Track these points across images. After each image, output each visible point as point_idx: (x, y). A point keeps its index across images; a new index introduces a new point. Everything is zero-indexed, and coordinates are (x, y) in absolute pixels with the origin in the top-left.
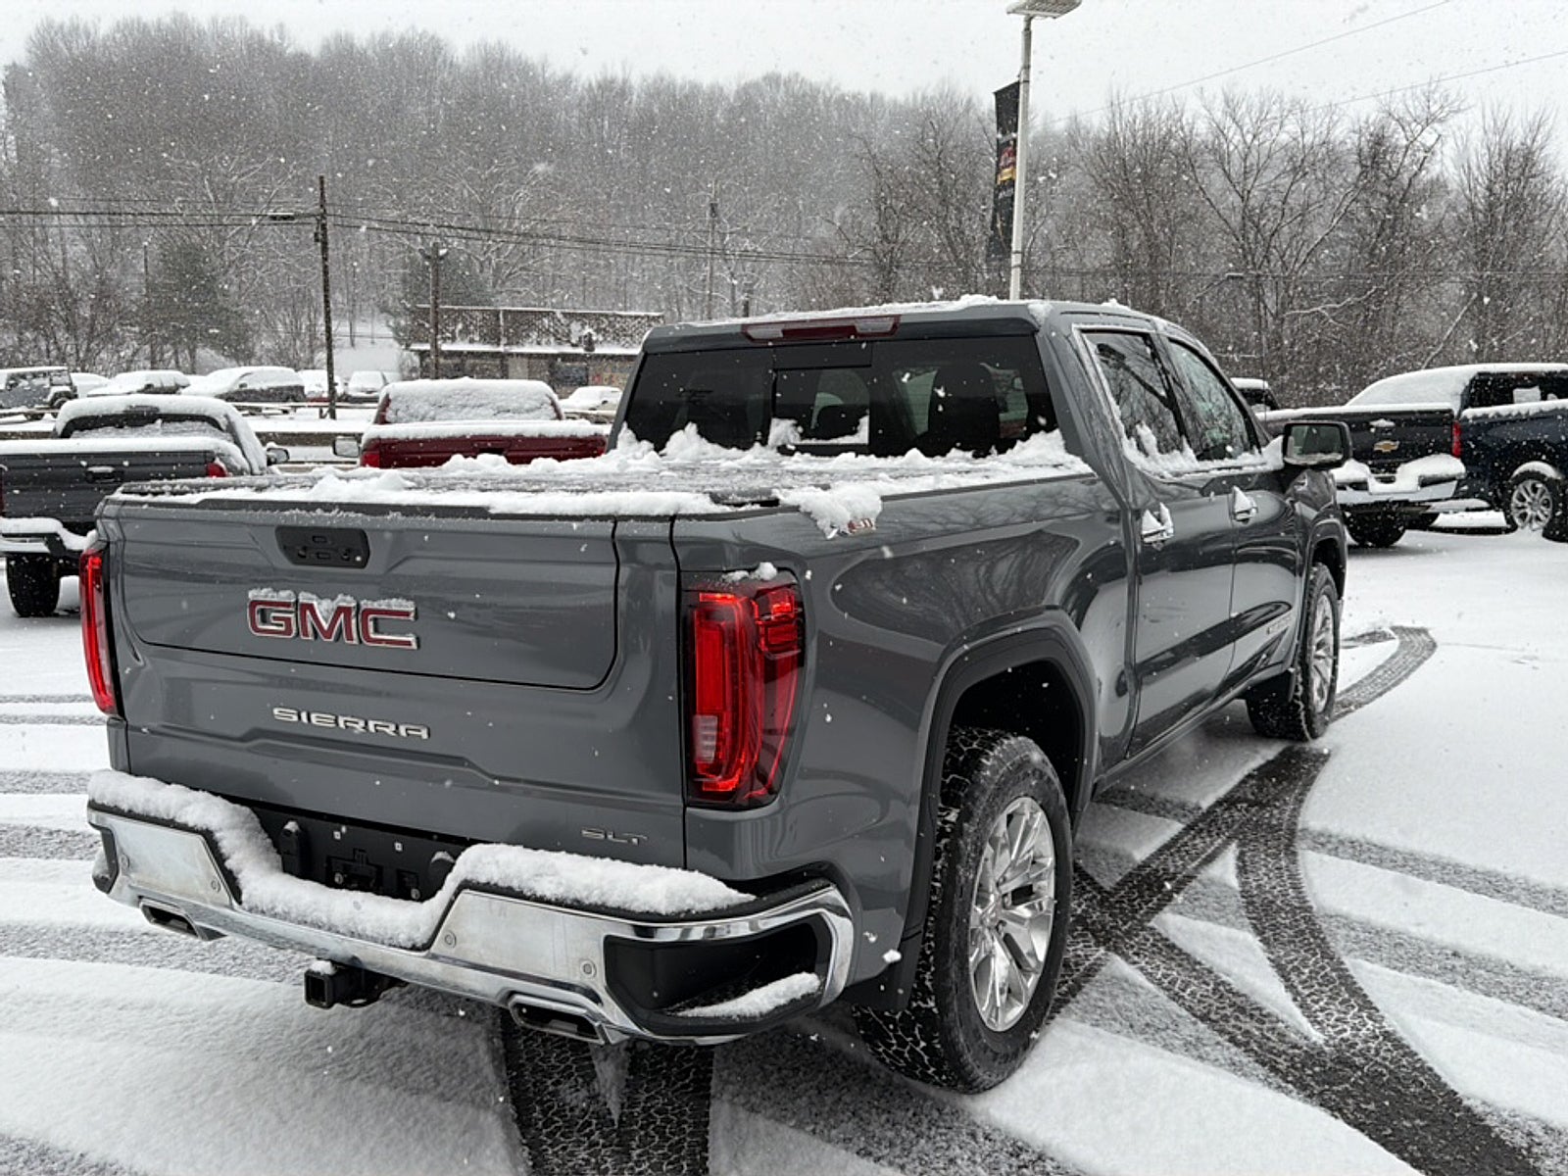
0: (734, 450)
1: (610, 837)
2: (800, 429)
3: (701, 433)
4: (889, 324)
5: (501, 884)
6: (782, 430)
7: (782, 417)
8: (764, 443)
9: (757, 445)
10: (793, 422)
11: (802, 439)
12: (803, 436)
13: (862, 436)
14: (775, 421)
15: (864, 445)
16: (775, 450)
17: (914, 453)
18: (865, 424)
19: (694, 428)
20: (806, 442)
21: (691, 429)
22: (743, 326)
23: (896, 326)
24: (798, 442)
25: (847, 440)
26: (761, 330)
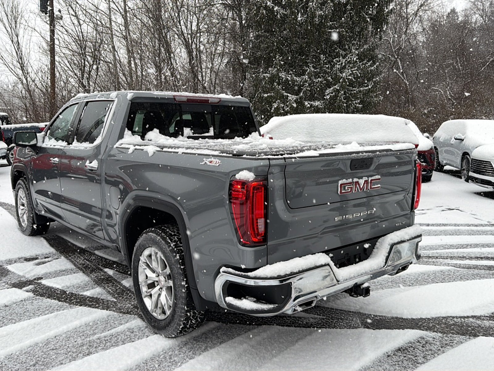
0: (173, 138)
2: (193, 131)
4: (217, 100)
6: (187, 131)
7: (187, 127)
8: (182, 135)
9: (180, 136)
10: (190, 129)
12: (193, 133)
13: (211, 133)
14: (184, 128)
15: (212, 136)
16: (186, 137)
17: (236, 137)
18: (212, 129)
19: (158, 131)
20: (195, 135)
21: (156, 131)
22: (174, 96)
23: (220, 101)
24: (192, 135)
25: (206, 134)
26: (180, 98)
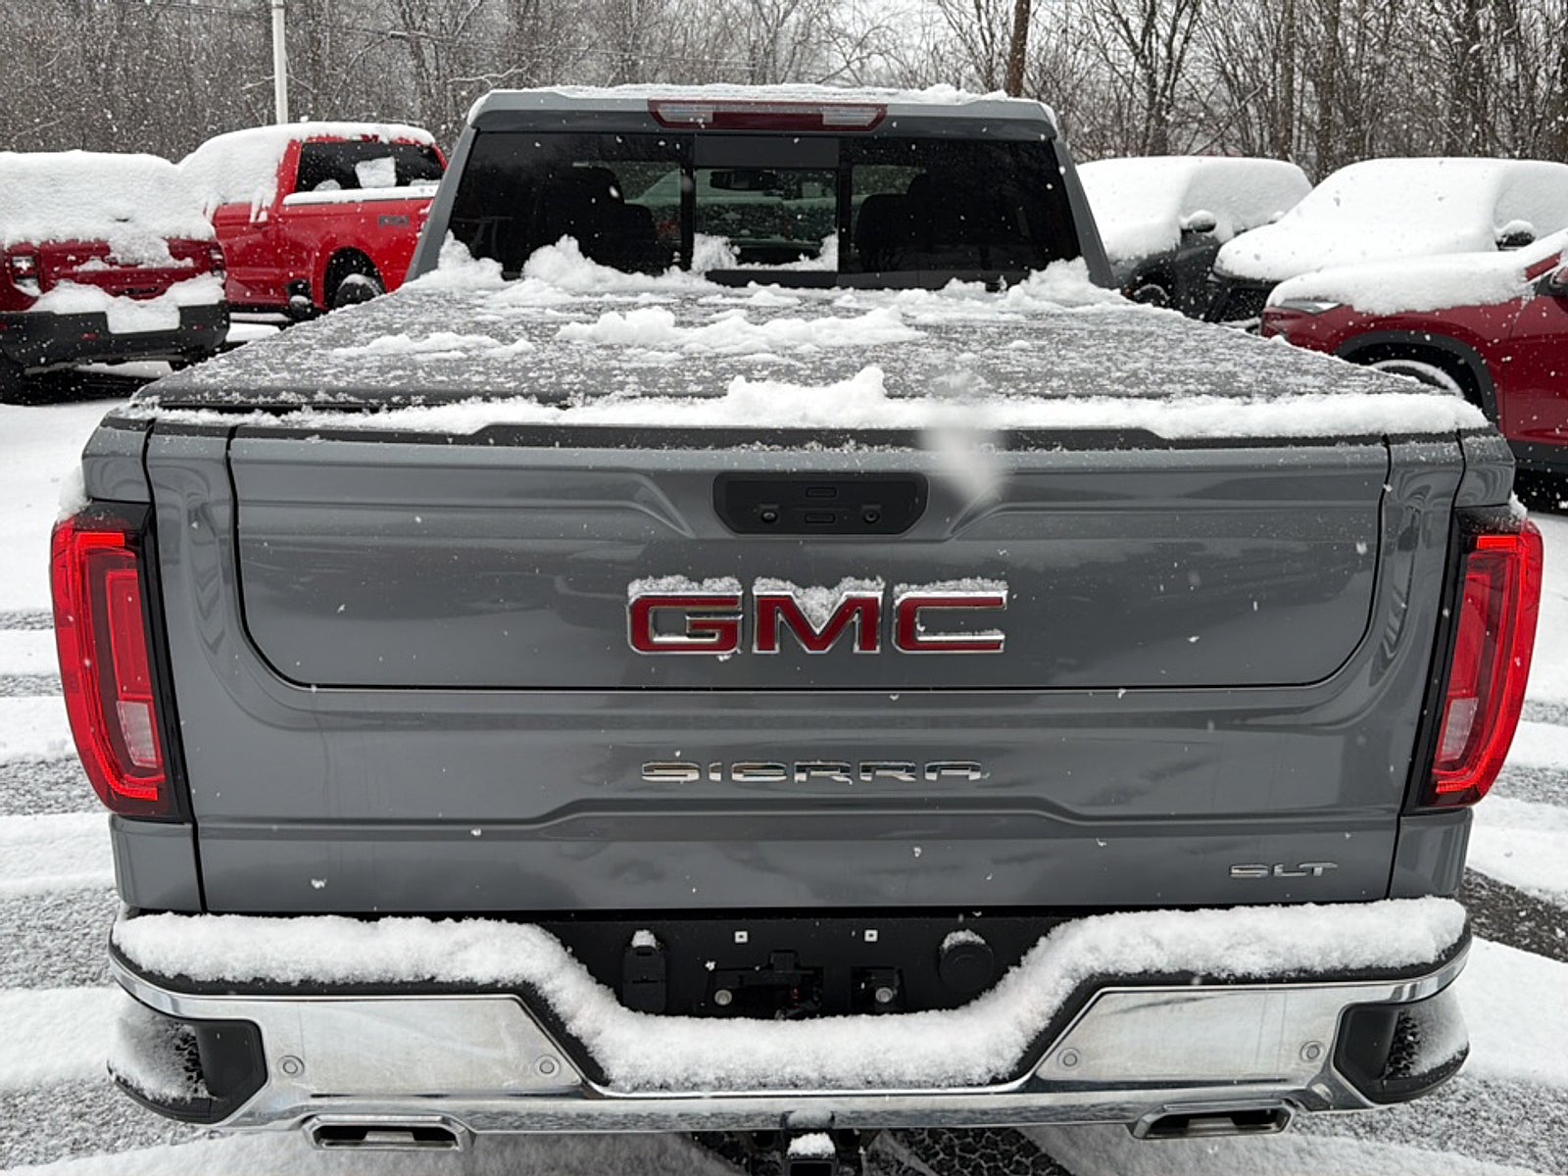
0: (639, 275)
1: (1278, 870)
2: (737, 250)
3: (585, 251)
4: (868, 117)
5: (1166, 969)
6: (710, 250)
7: (713, 232)
8: (685, 265)
9: (675, 269)
10: (725, 239)
11: (739, 264)
12: (741, 259)
13: (829, 259)
14: (698, 238)
15: (831, 273)
16: (703, 276)
18: (832, 243)
19: (574, 243)
20: (744, 267)
21: (569, 244)
22: (652, 103)
23: (879, 119)
24: (734, 267)
25: (804, 264)
26: (679, 110)
